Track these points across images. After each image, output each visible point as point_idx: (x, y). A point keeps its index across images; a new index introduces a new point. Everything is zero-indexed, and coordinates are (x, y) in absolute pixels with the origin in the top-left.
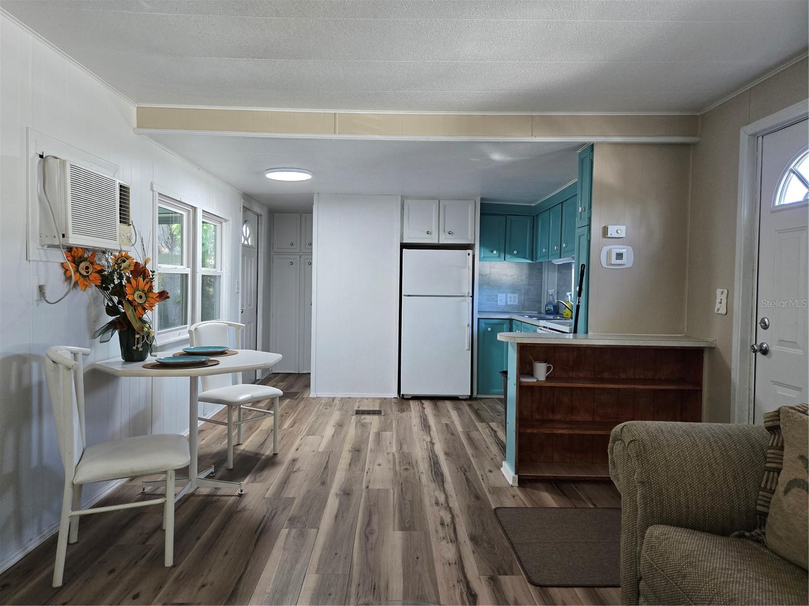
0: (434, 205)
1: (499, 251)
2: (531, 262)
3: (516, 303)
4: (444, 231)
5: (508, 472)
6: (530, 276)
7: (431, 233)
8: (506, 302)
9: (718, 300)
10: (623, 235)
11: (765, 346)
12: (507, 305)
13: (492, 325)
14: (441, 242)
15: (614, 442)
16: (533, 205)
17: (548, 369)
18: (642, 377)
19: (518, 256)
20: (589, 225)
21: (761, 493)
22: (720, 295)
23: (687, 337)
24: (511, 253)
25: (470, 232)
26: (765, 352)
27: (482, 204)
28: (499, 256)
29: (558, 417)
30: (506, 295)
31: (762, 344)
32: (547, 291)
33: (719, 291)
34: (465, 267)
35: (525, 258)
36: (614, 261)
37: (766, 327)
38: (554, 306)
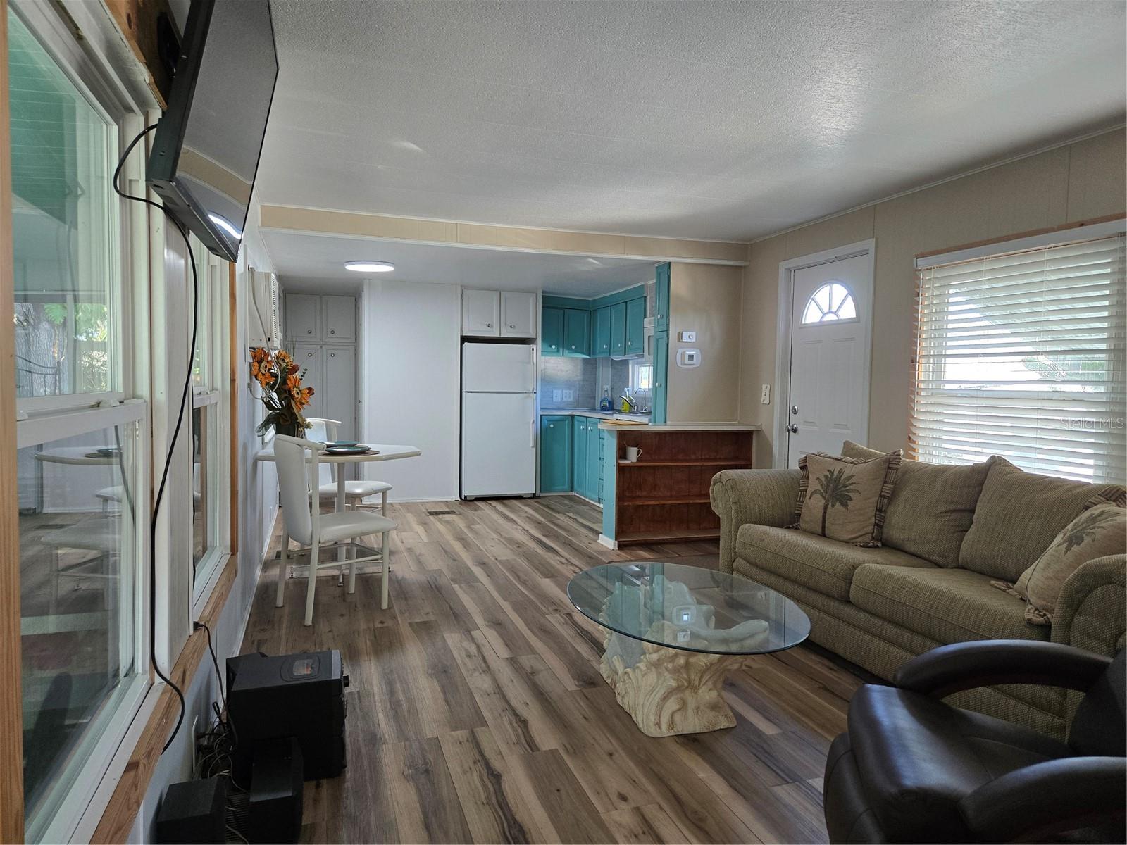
0: (495, 296)
1: (557, 346)
2: (588, 357)
3: (571, 399)
4: (506, 324)
5: (608, 542)
6: (585, 371)
7: (492, 327)
8: (562, 398)
9: (763, 394)
10: (694, 340)
11: (795, 426)
12: (562, 402)
13: (554, 422)
14: (502, 336)
15: (714, 485)
16: (590, 299)
17: (639, 452)
18: (707, 457)
19: (576, 351)
20: (668, 331)
21: (798, 503)
22: (765, 389)
23: (739, 423)
24: (569, 349)
25: (532, 325)
26: (795, 431)
27: (543, 297)
28: (558, 351)
29: (644, 493)
30: (562, 392)
31: (793, 425)
32: (602, 386)
33: (764, 386)
34: (529, 363)
35: (583, 353)
36: (687, 361)
37: (795, 413)
38: (609, 402)
